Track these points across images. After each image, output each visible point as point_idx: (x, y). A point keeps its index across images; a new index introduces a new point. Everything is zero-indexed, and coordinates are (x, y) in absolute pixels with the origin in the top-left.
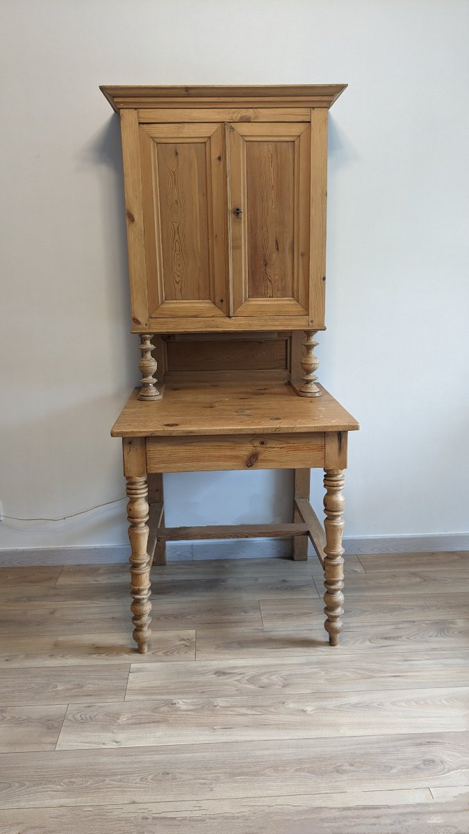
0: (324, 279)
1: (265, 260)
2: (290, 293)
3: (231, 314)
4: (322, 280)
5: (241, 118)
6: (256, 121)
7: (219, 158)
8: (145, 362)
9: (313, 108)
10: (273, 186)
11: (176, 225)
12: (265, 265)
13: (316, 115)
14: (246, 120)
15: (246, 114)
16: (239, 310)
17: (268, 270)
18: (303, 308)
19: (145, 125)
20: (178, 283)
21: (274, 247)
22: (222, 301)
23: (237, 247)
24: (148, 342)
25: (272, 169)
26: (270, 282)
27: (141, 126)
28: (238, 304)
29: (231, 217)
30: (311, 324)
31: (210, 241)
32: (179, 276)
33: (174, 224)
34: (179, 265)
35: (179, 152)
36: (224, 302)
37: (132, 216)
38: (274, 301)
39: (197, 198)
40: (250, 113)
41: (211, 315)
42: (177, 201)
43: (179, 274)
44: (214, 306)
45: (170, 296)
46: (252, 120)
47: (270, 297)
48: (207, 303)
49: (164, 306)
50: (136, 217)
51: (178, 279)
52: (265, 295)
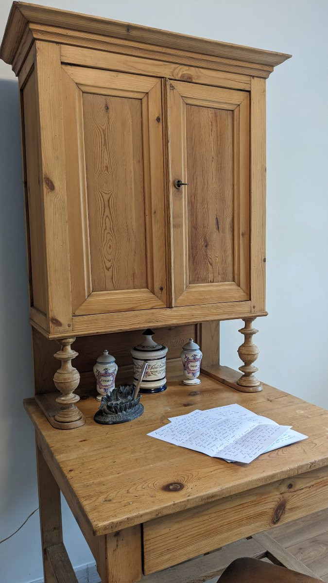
0: (265, 260)
1: (206, 241)
2: (230, 276)
3: (173, 306)
4: (263, 262)
5: (183, 76)
6: (197, 81)
7: (158, 119)
8: (67, 376)
9: (253, 77)
10: (213, 158)
11: (106, 197)
12: (206, 246)
13: (255, 84)
14: (188, 80)
15: (188, 72)
16: (181, 298)
17: (209, 252)
18: (244, 292)
19: (69, 67)
20: (108, 269)
21: (215, 226)
22: (161, 289)
23: (178, 226)
24: (69, 348)
25: (212, 138)
26: (211, 265)
27: (64, 67)
28: (180, 291)
29: (172, 190)
30: (253, 310)
31: (147, 217)
32: (110, 261)
33: (104, 195)
34: (110, 247)
35: (110, 107)
36: (164, 290)
37: (51, 182)
38: (217, 286)
39: (131, 165)
40: (192, 72)
41: (150, 306)
42: (107, 167)
43: (109, 257)
44: (153, 295)
45: (99, 286)
46: (194, 81)
47: (211, 282)
48: (144, 292)
49: (90, 299)
50: (57, 184)
51: (108, 264)
52: (205, 280)
